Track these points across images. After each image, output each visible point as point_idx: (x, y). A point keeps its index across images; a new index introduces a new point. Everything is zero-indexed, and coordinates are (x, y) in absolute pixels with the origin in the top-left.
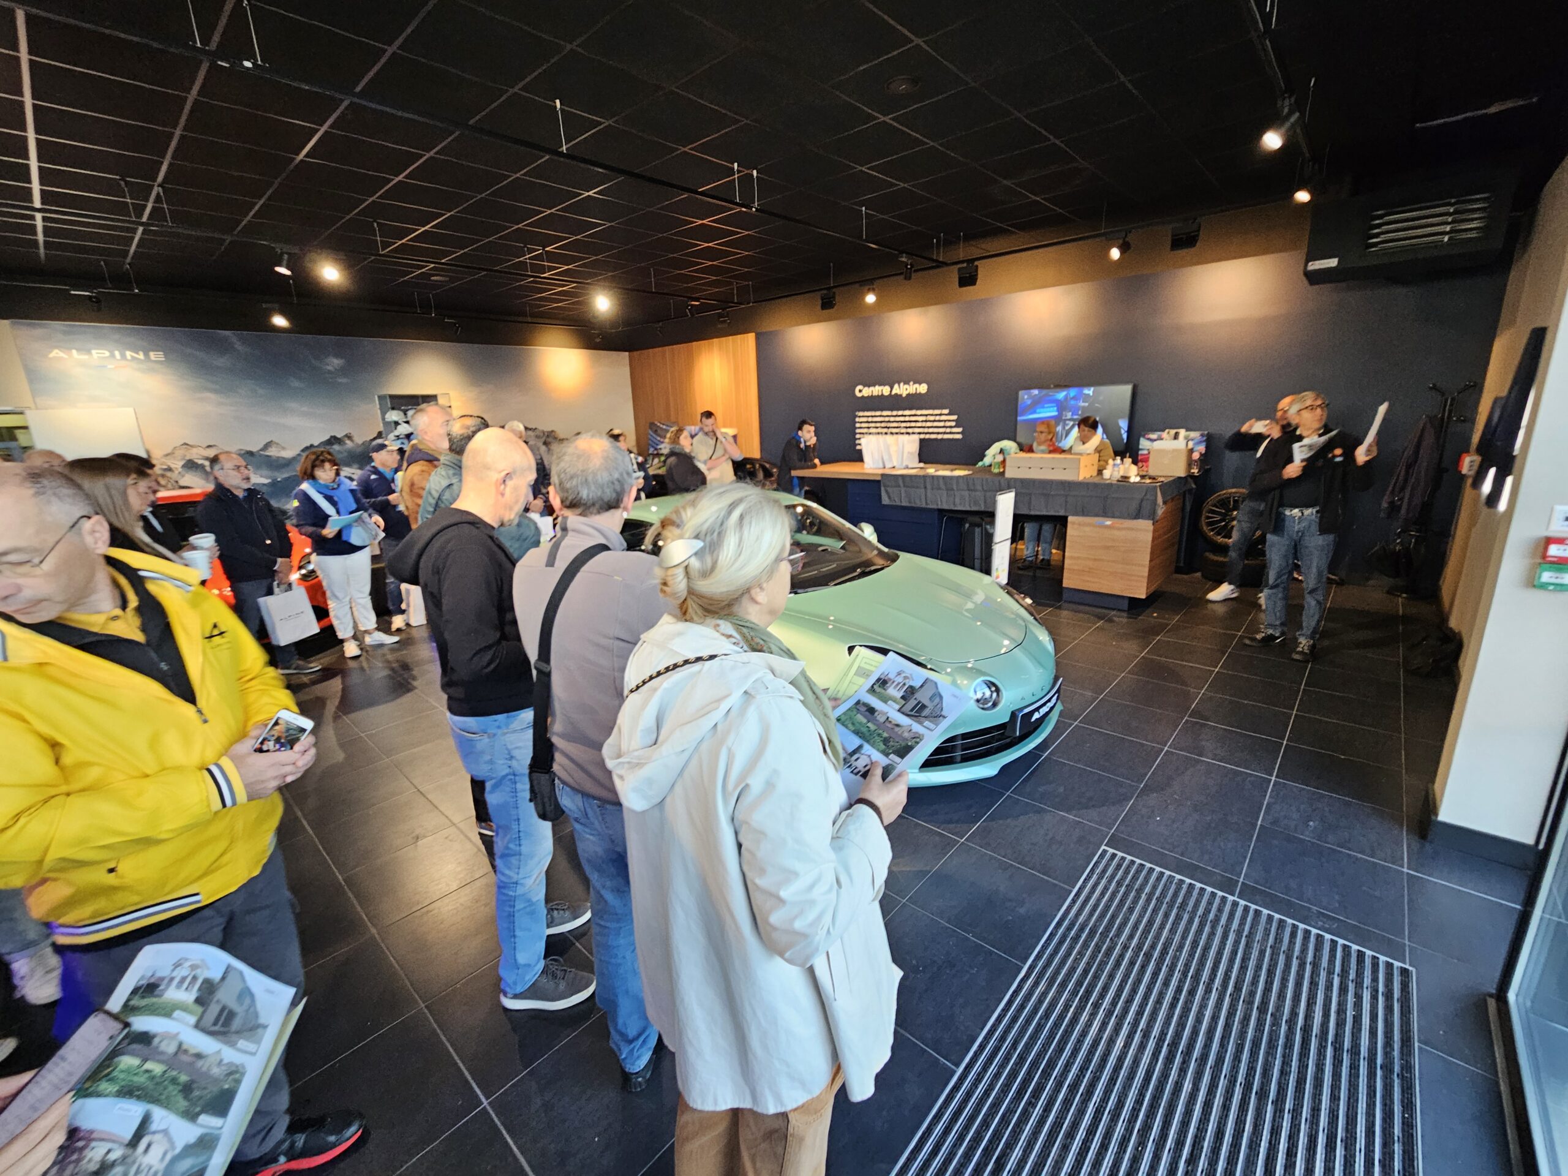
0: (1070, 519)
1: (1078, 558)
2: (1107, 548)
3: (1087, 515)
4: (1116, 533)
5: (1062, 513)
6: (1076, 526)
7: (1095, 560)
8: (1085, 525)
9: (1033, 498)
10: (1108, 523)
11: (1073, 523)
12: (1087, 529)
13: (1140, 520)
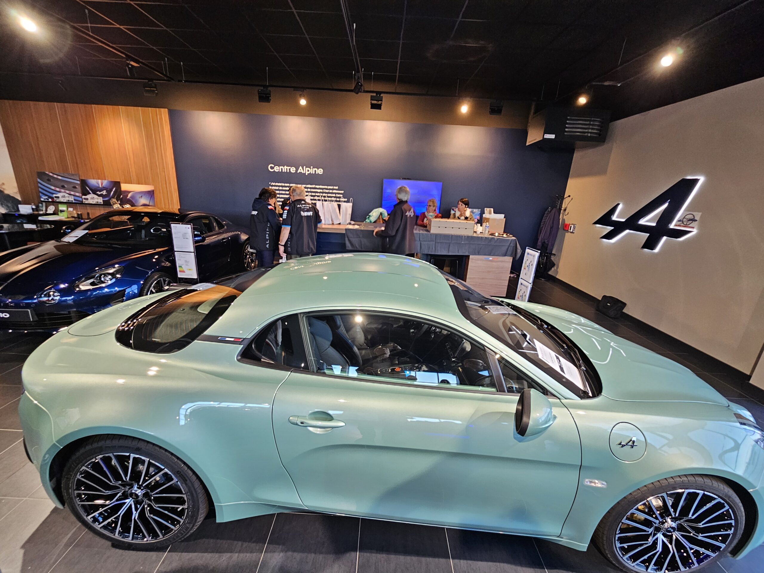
0: (471, 257)
1: (474, 278)
2: (489, 272)
3: (481, 255)
4: (494, 263)
5: (467, 254)
6: (473, 261)
7: (483, 278)
8: (478, 260)
9: (451, 245)
10: (491, 259)
11: (472, 259)
12: (479, 262)
13: (506, 257)
